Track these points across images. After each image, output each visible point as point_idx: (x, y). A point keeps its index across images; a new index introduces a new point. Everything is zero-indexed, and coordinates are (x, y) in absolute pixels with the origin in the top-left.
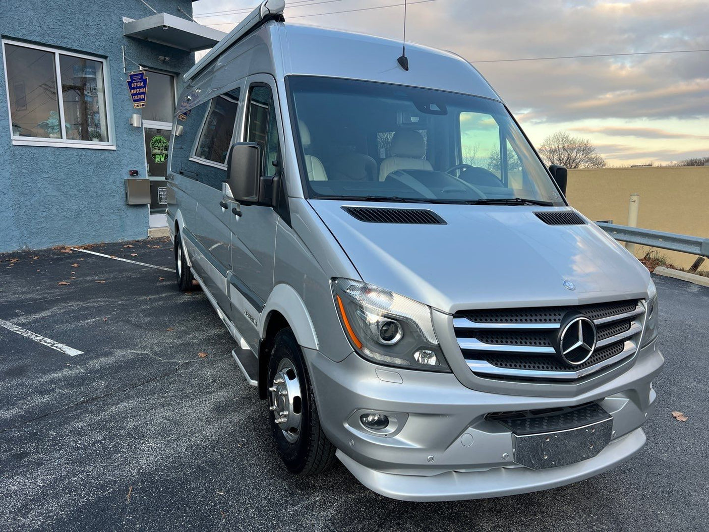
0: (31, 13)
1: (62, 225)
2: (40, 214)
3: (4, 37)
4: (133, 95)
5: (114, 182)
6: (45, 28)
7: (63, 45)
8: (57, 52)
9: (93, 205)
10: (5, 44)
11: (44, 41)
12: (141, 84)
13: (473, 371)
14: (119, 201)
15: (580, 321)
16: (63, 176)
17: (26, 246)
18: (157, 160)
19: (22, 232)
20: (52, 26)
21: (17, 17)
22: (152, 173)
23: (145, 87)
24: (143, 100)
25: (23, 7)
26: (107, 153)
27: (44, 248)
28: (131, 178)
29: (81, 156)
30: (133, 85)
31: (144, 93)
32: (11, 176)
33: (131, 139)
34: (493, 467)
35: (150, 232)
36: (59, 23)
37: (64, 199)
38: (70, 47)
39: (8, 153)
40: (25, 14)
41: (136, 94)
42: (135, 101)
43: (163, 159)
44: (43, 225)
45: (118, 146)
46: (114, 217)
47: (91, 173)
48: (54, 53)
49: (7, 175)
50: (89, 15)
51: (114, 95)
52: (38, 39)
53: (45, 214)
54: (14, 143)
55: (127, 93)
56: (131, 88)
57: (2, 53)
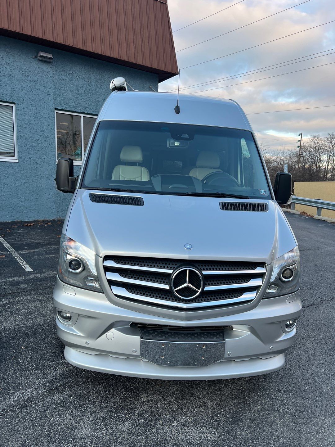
0: (70, 96)
2: (67, 201)
3: (56, 109)
6: (76, 103)
7: (85, 112)
8: (82, 115)
10: (56, 113)
11: (76, 110)
13: (114, 293)
15: (188, 270)
17: (59, 217)
19: (58, 210)
20: (80, 102)
21: (63, 99)
25: (66, 93)
34: (129, 357)
36: (84, 100)
38: (89, 112)
39: (54, 169)
40: (67, 97)
48: (81, 116)
50: (100, 95)
52: (73, 110)
57: (54, 118)
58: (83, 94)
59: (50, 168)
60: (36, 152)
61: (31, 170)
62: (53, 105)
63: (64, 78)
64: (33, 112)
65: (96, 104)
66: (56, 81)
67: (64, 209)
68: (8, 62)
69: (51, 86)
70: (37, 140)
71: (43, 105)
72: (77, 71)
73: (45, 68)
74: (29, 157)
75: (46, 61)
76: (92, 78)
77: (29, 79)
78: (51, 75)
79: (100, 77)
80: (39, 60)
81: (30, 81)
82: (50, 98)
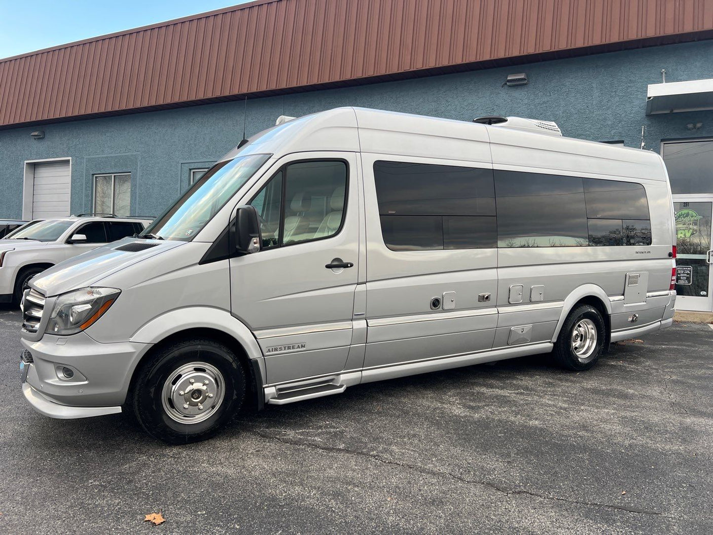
43: (688, 235)
58: (575, 116)
65: (599, 125)
68: (470, 102)
72: (567, 83)
73: (518, 94)
75: (517, 85)
76: (594, 85)
78: (526, 101)
79: (611, 79)
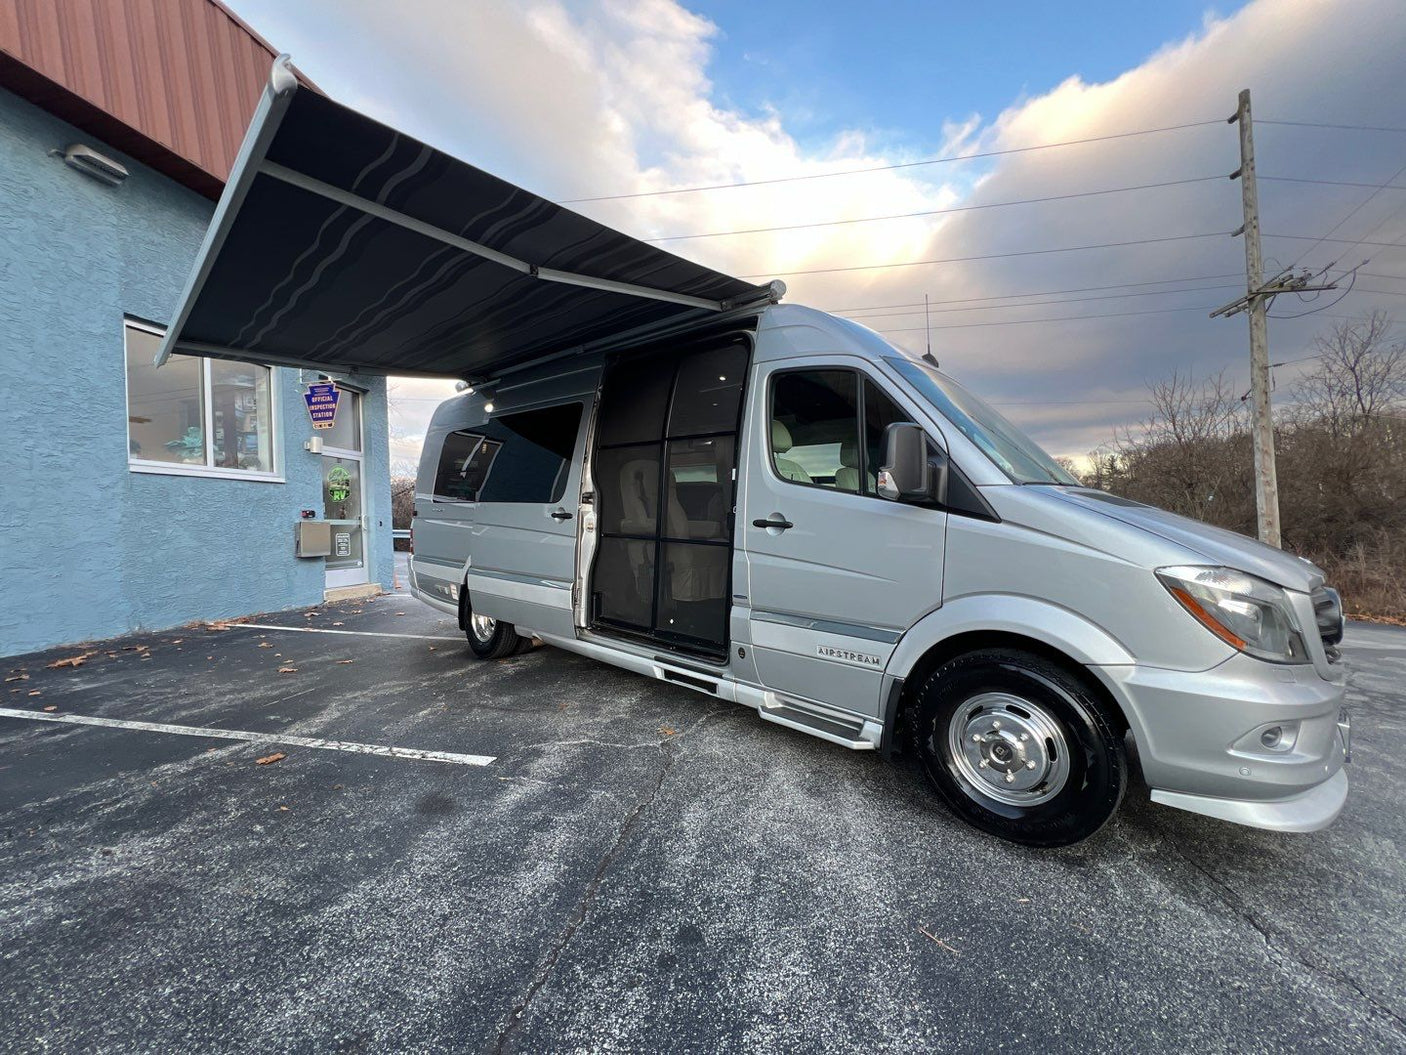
0: (173, 290)
1: (202, 590)
2: (166, 576)
3: (128, 316)
4: (312, 412)
5: (280, 527)
9: (249, 560)
10: (128, 326)
12: (329, 399)
14: (287, 553)
16: (208, 519)
17: (140, 626)
18: (336, 497)
19: (134, 605)
21: (151, 294)
22: (329, 514)
23: (335, 401)
24: (331, 418)
25: (164, 282)
26: (272, 486)
27: (169, 627)
28: (303, 520)
29: (236, 490)
30: (314, 400)
31: (333, 410)
32: (125, 519)
33: (305, 468)
35: (327, 593)
37: (205, 550)
39: (122, 483)
40: (165, 292)
41: (319, 411)
42: (315, 419)
43: (343, 497)
44: (170, 593)
45: (287, 478)
46: (277, 575)
47: (248, 514)
49: (118, 517)
51: (286, 411)
53: (175, 574)
54: (132, 469)
55: (303, 408)
56: (310, 403)
57: (120, 340)
59: (106, 482)
60: (55, 430)
61: (34, 488)
62: (120, 302)
63: (157, 239)
64: (46, 308)
66: (129, 239)
67: (156, 601)
69: (110, 249)
70: (60, 396)
71: (82, 296)
74: (25, 444)
75: (95, 176)
77: (31, 207)
78: (113, 220)
80: (72, 166)
81: (35, 216)
82: (110, 281)
